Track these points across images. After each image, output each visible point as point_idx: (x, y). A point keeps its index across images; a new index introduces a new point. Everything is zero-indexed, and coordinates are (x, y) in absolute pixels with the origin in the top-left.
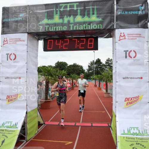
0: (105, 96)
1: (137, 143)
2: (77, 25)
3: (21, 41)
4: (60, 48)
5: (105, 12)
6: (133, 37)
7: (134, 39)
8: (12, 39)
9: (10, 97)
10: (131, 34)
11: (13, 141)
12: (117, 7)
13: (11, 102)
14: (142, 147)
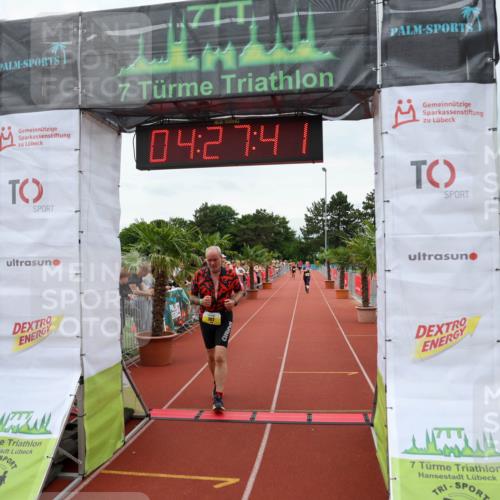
0: (360, 319)
1: (458, 484)
2: (248, 77)
3: (57, 135)
4: (192, 157)
5: (344, 29)
6: (442, 114)
7: (446, 120)
8: (27, 130)
9: (23, 327)
10: (434, 104)
11: (34, 477)
12: (387, 12)
13: (28, 344)
14: (477, 496)
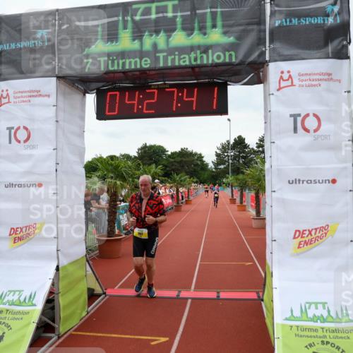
0: (254, 226)
1: (323, 342)
2: (175, 55)
3: (40, 95)
4: (136, 111)
5: (243, 21)
6: (312, 81)
7: (315, 85)
8: (20, 92)
9: (17, 231)
10: (306, 74)
11: (23, 336)
12: (273, 9)
13: (20, 243)
14: (336, 351)
